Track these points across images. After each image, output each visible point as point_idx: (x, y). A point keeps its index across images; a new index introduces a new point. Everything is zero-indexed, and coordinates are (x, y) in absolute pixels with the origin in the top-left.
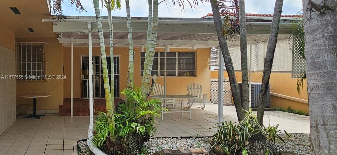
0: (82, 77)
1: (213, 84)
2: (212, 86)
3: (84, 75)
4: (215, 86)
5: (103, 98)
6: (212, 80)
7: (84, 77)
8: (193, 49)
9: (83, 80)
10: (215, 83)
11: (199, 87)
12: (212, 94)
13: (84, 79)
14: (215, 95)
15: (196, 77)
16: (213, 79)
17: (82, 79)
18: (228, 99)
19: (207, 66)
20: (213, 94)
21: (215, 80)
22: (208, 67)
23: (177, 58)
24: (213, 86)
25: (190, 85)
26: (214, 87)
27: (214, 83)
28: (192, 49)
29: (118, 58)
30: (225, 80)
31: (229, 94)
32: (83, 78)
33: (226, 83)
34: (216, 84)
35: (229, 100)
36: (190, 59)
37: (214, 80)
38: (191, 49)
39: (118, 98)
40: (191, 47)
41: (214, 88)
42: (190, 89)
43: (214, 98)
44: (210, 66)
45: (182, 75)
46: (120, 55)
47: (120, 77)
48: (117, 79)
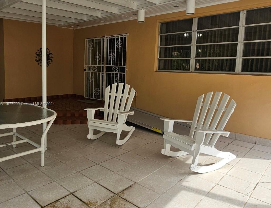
3: (87, 66)
7: (87, 69)
17: (85, 71)
23: (242, 26)
46: (127, 34)
47: (126, 70)
48: (122, 73)
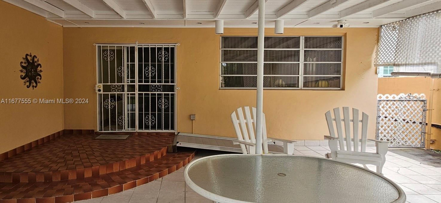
0: (97, 89)
1: (382, 105)
2: (380, 110)
3: (101, 85)
4: (386, 111)
5: (141, 131)
6: (380, 97)
7: (102, 89)
8: (341, 26)
9: (100, 95)
10: (387, 104)
11: (360, 118)
12: (380, 127)
13: (102, 92)
14: (385, 130)
15: (343, 89)
16: (382, 95)
17: (98, 93)
18: (416, 139)
19: (370, 67)
20: (382, 127)
21: (387, 97)
22: (373, 68)
23: (302, 49)
24: (382, 109)
25: (336, 110)
26: (384, 111)
27: (384, 103)
28: (339, 26)
29: (173, 49)
30: (411, 98)
31: (419, 128)
32: (99, 90)
33: (413, 103)
34: (389, 105)
35: (418, 140)
36: (332, 53)
37: (384, 98)
38: (336, 26)
39: (172, 131)
40: (337, 23)
41: (383, 113)
42: (334, 122)
43: (383, 135)
44: (377, 65)
45: (312, 87)
46: (177, 44)
47: (177, 88)
48: (170, 93)
